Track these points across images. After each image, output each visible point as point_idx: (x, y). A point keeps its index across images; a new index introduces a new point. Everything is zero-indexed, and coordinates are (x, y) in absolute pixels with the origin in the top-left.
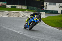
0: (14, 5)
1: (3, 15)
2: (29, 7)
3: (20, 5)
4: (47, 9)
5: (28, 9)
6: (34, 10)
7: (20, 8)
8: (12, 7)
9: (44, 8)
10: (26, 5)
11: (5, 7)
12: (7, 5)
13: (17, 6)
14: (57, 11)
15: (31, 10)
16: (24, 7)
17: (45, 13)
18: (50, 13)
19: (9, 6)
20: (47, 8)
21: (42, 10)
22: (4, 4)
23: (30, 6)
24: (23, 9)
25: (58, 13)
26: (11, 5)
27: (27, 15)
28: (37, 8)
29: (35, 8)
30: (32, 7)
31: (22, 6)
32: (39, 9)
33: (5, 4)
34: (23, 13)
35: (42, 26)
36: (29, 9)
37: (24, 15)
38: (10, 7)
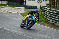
2: (10, 2)
4: (27, 5)
5: (8, 4)
6: (14, 5)
7: (1, 3)
9: (23, 3)
10: (6, 1)
14: (36, 6)
15: (11, 6)
16: (5, 3)
17: (25, 8)
18: (30, 8)
20: (26, 3)
21: (22, 5)
25: (37, 8)
27: (7, 10)
28: (17, 3)
29: (15, 3)
30: (12, 3)
31: (2, 2)
32: (19, 4)
34: (4, 8)
37: (5, 11)
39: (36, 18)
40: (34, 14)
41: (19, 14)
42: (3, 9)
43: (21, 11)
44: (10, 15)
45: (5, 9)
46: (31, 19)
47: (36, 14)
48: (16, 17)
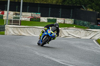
0: (52, 18)
1: (35, 34)
2: (77, 21)
3: (62, 17)
6: (85, 25)
7: (63, 22)
8: (49, 20)
11: (39, 20)
12: (41, 18)
13: (57, 19)
15: (80, 26)
16: (69, 21)
19: (44, 20)
21: (98, 26)
22: (36, 15)
23: (78, 19)
24: (66, 24)
26: (48, 17)
28: (89, 23)
29: (87, 23)
30: (82, 22)
31: (65, 19)
32: (93, 24)
33: (38, 15)
35: (98, 51)
36: (76, 24)
37: (69, 34)
38: (46, 21)
39: (52, 32)
40: (50, 28)
41: (94, 41)
42: (67, 32)
43: (96, 36)
44: (78, 42)
45: (70, 32)
46: (46, 34)
47: (54, 27)
48: (89, 46)
